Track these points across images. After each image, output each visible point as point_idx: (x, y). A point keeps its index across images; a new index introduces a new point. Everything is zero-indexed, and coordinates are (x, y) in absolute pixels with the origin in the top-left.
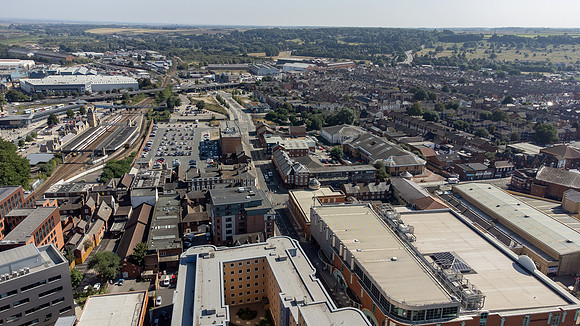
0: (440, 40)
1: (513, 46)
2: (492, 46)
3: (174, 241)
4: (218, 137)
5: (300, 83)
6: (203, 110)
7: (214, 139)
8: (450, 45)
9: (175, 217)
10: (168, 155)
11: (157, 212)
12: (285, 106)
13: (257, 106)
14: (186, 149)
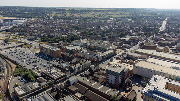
0: (54, 11)
1: (75, 12)
2: (70, 13)
3: (113, 90)
4: (38, 51)
5: (33, 27)
6: (8, 42)
7: (37, 52)
8: (58, 12)
9: (96, 83)
10: (33, 63)
11: (86, 84)
12: (44, 36)
13: (34, 38)
14: (35, 59)
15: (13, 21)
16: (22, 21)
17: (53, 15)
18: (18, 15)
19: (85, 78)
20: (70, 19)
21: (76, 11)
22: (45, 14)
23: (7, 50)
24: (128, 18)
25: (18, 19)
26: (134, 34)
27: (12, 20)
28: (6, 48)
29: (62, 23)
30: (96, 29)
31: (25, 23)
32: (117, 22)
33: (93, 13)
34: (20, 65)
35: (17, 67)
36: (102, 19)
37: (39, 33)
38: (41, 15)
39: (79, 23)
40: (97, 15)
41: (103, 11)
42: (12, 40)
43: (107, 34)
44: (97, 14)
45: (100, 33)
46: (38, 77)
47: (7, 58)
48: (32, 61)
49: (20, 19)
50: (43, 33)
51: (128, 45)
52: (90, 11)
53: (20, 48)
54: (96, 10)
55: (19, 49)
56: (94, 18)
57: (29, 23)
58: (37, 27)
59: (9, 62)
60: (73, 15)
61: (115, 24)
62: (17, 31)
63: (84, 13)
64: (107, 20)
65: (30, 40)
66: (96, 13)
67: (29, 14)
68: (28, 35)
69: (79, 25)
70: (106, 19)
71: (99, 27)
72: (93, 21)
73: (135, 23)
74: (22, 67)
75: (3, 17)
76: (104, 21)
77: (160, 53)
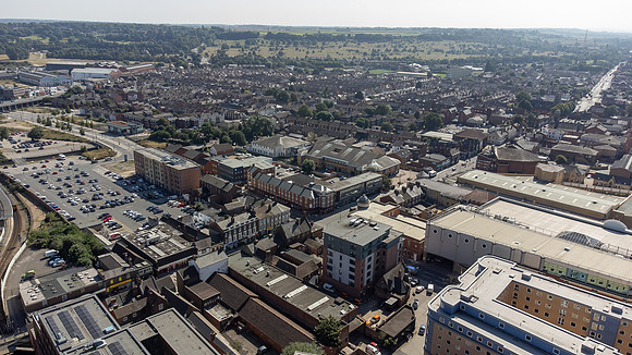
3: (336, 302)
4: (129, 172)
5: (132, 93)
6: (42, 140)
7: (125, 175)
8: (230, 43)
9: (285, 276)
10: (102, 208)
11: (252, 279)
12: (161, 122)
13: (126, 126)
14: (113, 195)
15: (74, 70)
16: (102, 72)
17: (212, 51)
18: (95, 52)
19: (252, 261)
20: (268, 66)
21: (294, 37)
22: (184, 49)
23: (30, 166)
24: (475, 63)
25: (91, 66)
26: (477, 118)
27: (70, 68)
28: (29, 159)
29: (237, 78)
30: (347, 102)
31: (113, 77)
32: (429, 76)
33: (352, 46)
34: (58, 215)
35: (47, 220)
36: (380, 67)
37: (149, 112)
38: (172, 52)
39: (293, 80)
40: (365, 54)
41: (389, 38)
42: (56, 132)
43: (379, 117)
44: (367, 48)
45: (354, 114)
46: (104, 251)
47: (24, 191)
48: (99, 203)
49: (97, 66)
50: (164, 111)
51: (441, 158)
52: (340, 38)
53: (75, 159)
54: (362, 37)
55: (71, 164)
56: (352, 64)
57: (125, 78)
58: (149, 91)
59: (28, 203)
60: (281, 54)
61: (419, 85)
62: (78, 103)
63: (320, 44)
64: (395, 69)
65: (113, 133)
66: (362, 45)
67: (132, 47)
68: (111, 117)
69: (291, 88)
70: (393, 66)
71: (360, 96)
72: (346, 73)
73: (491, 81)
74: (62, 219)
75: (48, 56)
76: (386, 72)
77: (543, 187)
